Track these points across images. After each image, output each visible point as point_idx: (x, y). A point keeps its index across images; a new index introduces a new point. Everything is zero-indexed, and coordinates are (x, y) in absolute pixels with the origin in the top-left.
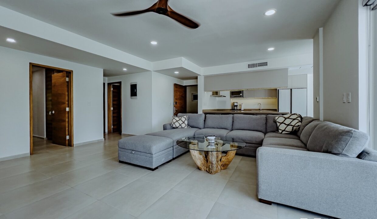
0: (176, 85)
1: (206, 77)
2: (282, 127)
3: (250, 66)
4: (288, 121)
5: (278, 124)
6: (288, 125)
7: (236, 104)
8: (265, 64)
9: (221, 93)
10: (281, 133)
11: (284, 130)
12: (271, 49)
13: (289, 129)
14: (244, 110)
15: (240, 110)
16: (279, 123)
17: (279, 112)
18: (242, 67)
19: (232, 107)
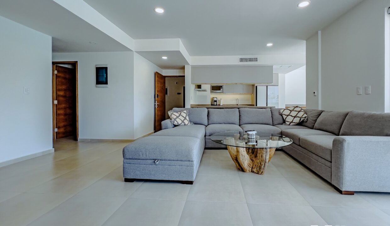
0: (157, 75)
1: (194, 68)
2: (289, 119)
3: (242, 60)
4: (294, 114)
5: (285, 117)
6: (295, 117)
7: (215, 99)
8: (256, 60)
9: (203, 87)
10: (289, 125)
11: (292, 122)
12: (270, 45)
13: (297, 120)
14: (223, 105)
15: (219, 105)
16: (286, 115)
17: (257, 106)
18: (233, 60)
19: (212, 103)
